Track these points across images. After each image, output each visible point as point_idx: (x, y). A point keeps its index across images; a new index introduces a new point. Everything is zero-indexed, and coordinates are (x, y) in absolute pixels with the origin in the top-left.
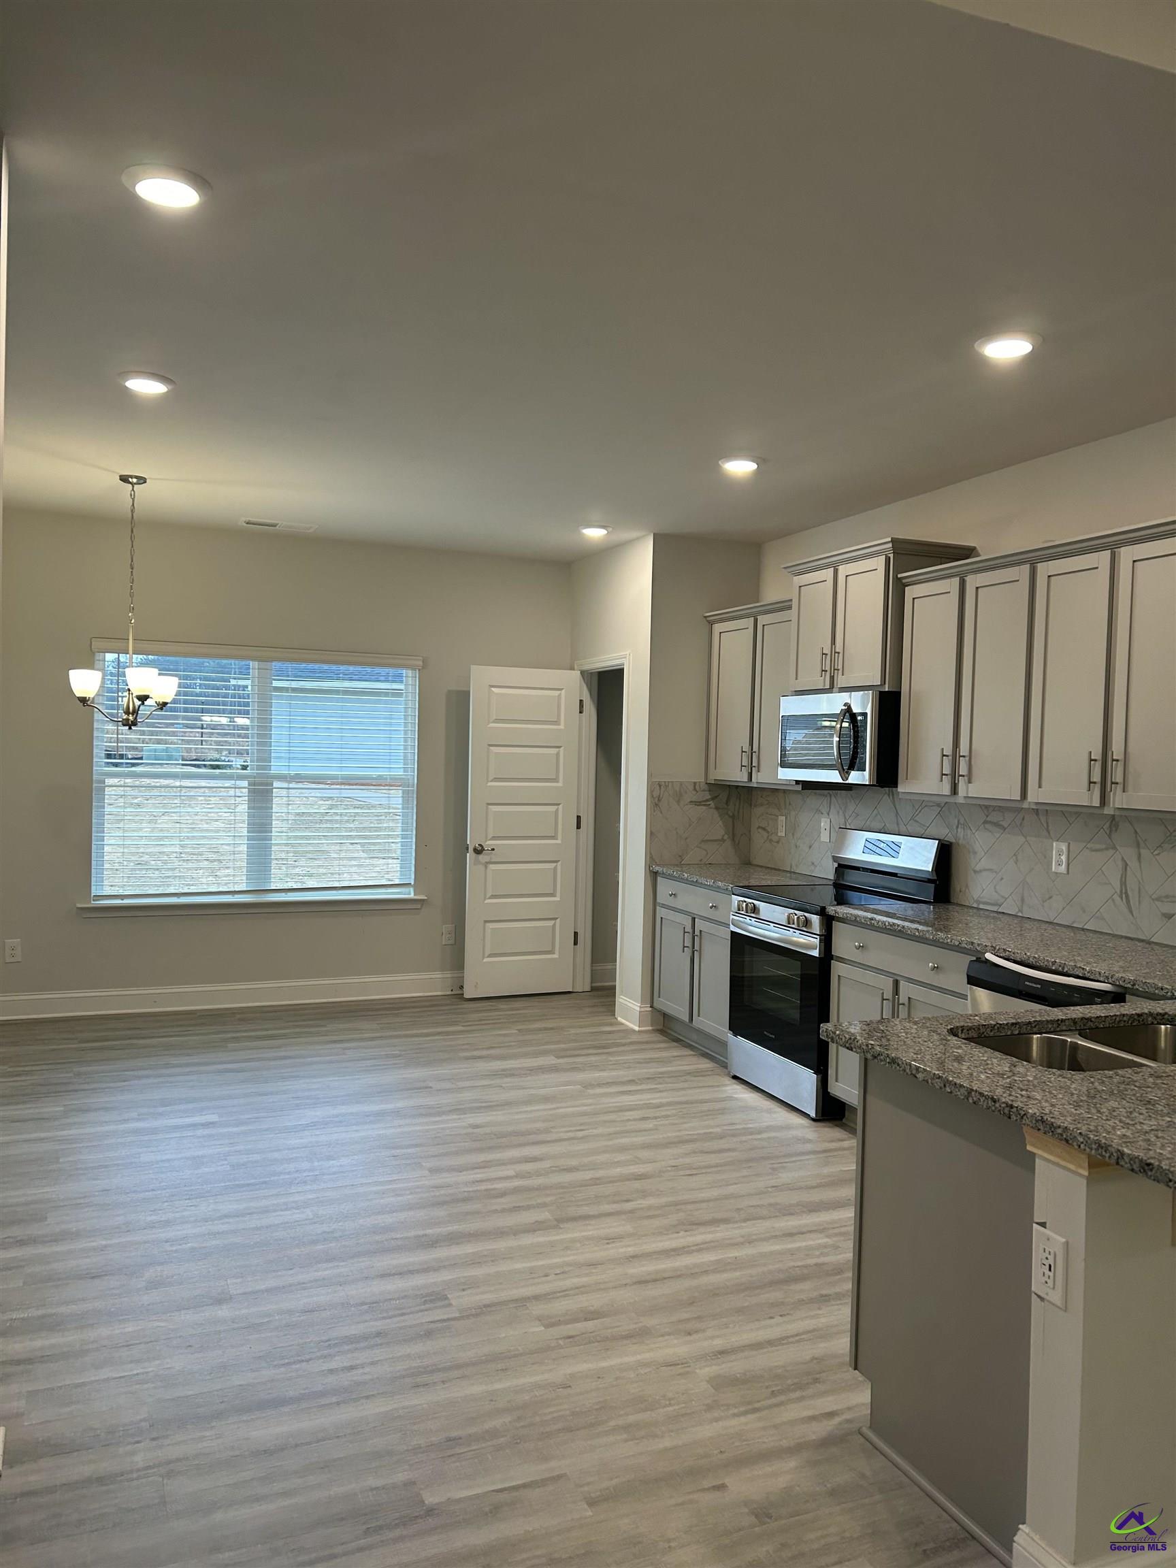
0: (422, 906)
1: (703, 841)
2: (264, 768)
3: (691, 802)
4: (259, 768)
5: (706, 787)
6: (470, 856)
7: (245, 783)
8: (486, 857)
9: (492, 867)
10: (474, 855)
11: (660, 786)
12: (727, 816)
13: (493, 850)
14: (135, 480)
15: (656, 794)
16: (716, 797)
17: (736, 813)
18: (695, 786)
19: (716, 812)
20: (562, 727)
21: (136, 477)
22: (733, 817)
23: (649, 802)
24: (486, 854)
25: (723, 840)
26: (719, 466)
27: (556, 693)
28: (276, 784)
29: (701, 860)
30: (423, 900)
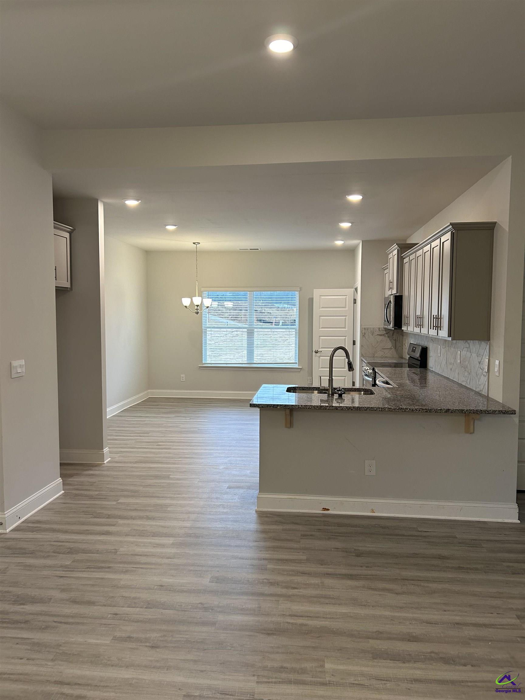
0: (301, 370)
1: (383, 349)
2: (251, 325)
3: (378, 335)
4: (250, 325)
5: (384, 329)
6: (314, 353)
7: (246, 330)
8: (319, 354)
9: (321, 357)
10: (315, 353)
11: (365, 329)
12: (393, 340)
13: (321, 352)
14: (197, 244)
15: (363, 332)
16: (388, 333)
17: (396, 339)
18: (379, 329)
19: (388, 338)
20: (347, 309)
21: (197, 243)
22: (395, 340)
23: (361, 335)
24: (319, 353)
25: (391, 349)
26: (339, 225)
27: (345, 297)
28: (255, 330)
29: (382, 356)
30: (301, 368)
